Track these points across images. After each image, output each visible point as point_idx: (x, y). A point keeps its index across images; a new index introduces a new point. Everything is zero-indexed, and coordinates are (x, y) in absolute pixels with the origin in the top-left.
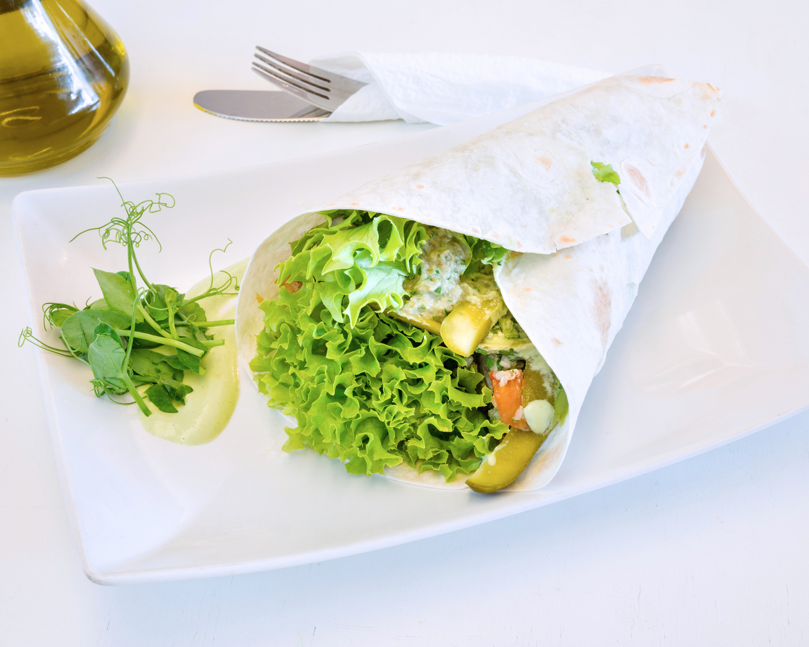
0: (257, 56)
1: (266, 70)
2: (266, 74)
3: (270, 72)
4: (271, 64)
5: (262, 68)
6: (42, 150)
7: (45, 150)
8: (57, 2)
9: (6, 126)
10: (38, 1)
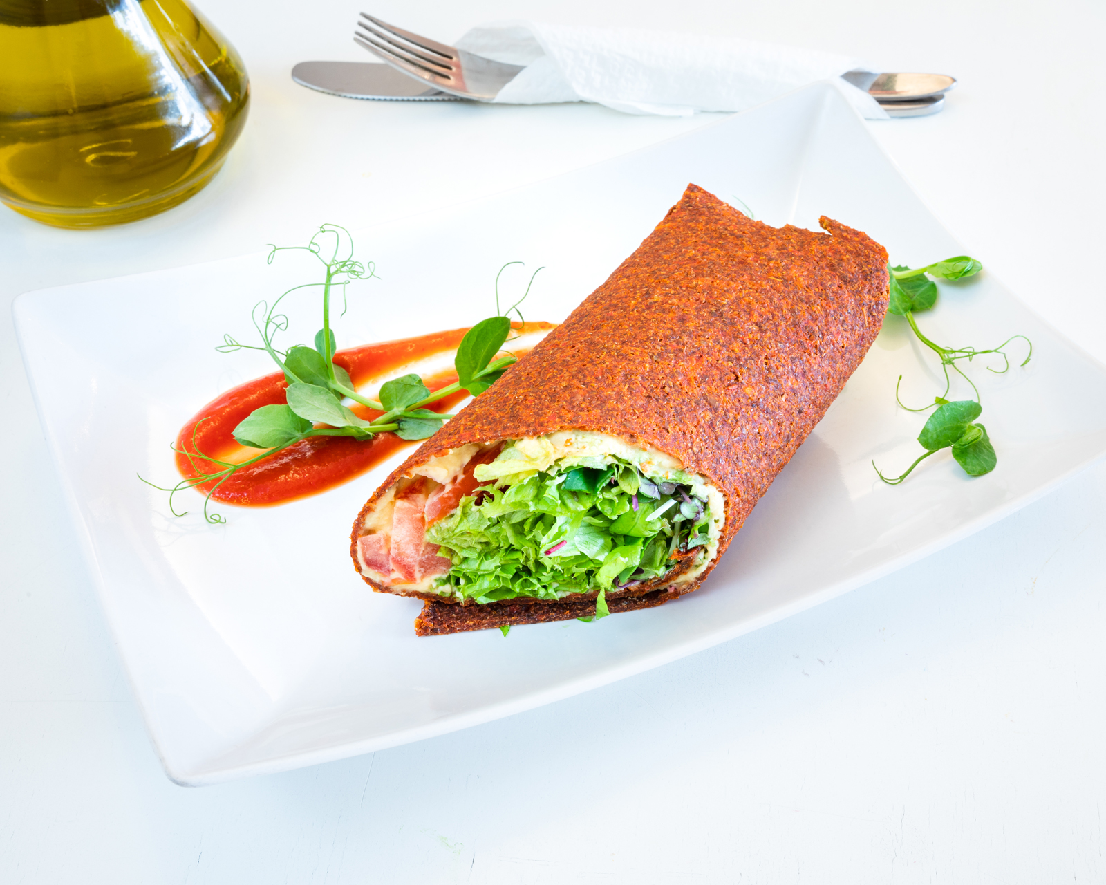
0: (360, 24)
1: (372, 42)
2: (373, 46)
3: (377, 44)
4: (379, 35)
5: (367, 39)
6: (133, 194)
7: (136, 195)
8: (158, 4)
9: (92, 165)
10: (137, 3)
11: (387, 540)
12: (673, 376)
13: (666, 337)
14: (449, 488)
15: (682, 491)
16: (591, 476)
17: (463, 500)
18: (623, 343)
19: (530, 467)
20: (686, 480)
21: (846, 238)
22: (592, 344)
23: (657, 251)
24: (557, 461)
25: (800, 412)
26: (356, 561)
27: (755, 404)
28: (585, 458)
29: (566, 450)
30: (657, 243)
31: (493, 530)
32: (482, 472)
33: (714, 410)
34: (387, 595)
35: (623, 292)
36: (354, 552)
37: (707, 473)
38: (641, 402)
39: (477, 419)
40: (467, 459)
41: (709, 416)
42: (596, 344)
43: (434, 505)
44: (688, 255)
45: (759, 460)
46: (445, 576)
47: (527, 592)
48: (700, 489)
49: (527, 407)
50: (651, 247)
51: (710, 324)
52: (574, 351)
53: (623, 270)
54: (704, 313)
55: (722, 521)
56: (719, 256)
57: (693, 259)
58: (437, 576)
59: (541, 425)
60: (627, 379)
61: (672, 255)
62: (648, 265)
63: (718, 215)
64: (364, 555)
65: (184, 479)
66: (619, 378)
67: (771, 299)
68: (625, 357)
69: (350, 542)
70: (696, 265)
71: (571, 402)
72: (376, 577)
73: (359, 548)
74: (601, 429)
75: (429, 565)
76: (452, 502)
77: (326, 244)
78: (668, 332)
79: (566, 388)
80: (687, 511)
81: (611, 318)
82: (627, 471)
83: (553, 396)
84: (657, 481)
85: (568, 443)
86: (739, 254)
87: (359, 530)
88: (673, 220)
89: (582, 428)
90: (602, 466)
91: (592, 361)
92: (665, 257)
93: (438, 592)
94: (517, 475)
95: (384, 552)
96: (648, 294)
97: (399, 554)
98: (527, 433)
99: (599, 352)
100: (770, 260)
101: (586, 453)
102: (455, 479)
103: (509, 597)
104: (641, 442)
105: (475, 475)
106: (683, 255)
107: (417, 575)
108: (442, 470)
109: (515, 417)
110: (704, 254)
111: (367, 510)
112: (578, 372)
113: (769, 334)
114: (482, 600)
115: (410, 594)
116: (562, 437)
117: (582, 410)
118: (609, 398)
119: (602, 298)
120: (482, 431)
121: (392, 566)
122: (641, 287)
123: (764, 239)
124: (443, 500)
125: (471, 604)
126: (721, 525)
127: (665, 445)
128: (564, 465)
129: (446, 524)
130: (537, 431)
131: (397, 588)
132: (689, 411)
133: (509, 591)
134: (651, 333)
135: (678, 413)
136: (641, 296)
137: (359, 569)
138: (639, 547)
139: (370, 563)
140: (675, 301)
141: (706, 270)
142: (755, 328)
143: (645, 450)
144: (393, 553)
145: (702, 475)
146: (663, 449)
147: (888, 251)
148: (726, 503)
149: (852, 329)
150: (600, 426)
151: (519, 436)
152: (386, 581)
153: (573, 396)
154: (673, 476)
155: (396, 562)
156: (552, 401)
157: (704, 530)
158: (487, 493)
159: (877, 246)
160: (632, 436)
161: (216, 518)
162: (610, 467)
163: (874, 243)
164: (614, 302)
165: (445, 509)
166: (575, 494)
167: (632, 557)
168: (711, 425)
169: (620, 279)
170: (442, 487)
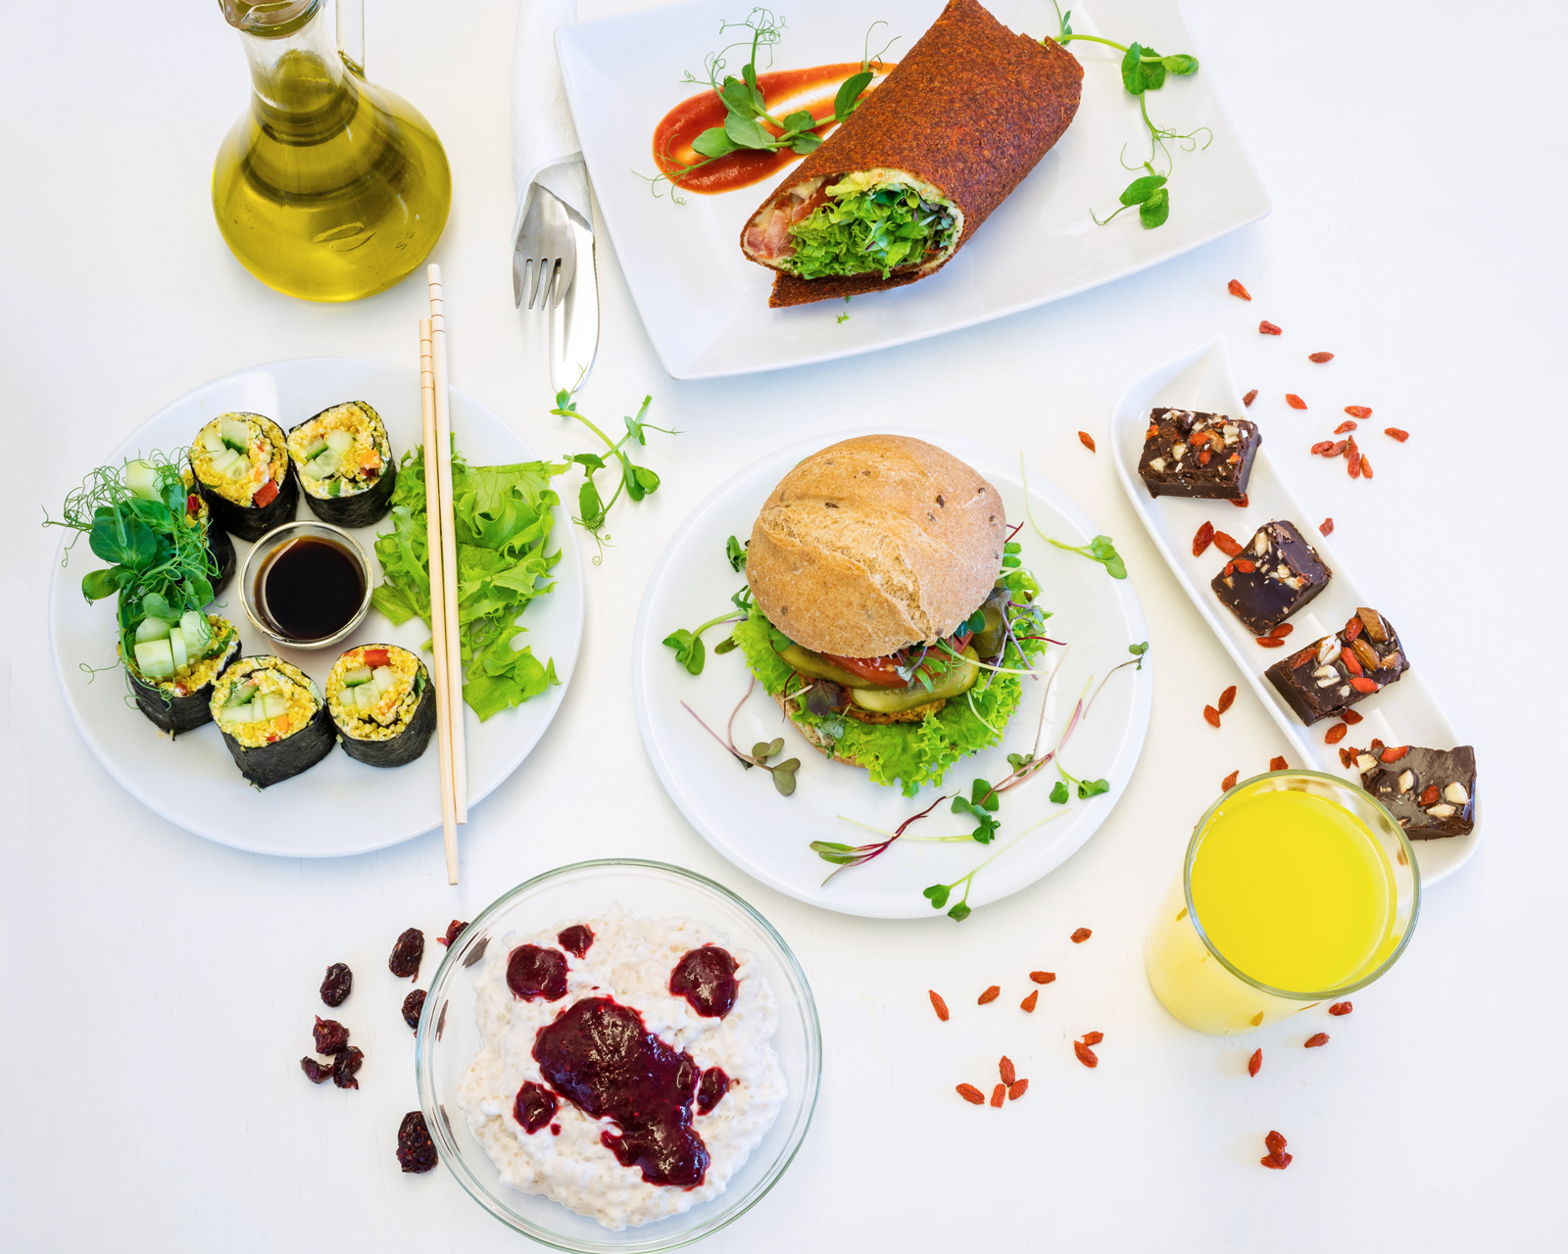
11: (765, 231)
12: (943, 138)
13: (941, 112)
14: (807, 202)
15: (941, 211)
16: (891, 195)
17: (815, 209)
18: (915, 114)
19: (858, 188)
20: (946, 203)
21: (1060, 56)
22: (895, 112)
23: (937, 44)
24: (874, 186)
25: (1014, 171)
26: (742, 241)
27: (988, 162)
28: (890, 184)
29: (879, 179)
30: (937, 37)
31: (829, 230)
32: (830, 191)
33: (965, 162)
34: (754, 263)
35: (915, 76)
36: (742, 235)
37: (958, 200)
38: (923, 153)
39: (827, 160)
40: (819, 184)
41: (961, 166)
42: (898, 113)
43: (798, 211)
44: (958, 51)
45: (987, 198)
46: (789, 259)
47: (832, 273)
48: (953, 210)
49: (857, 153)
50: (933, 40)
51: (968, 106)
52: (884, 117)
53: (914, 56)
54: (965, 98)
55: (961, 232)
56: (977, 55)
57: (960, 55)
58: (785, 257)
59: (865, 164)
60: (916, 138)
61: (947, 49)
62: (931, 55)
63: (979, 18)
64: (749, 238)
65: (661, 173)
66: (911, 136)
67: (1007, 94)
68: (916, 123)
69: (742, 229)
70: (962, 61)
71: (882, 151)
72: (751, 252)
73: (747, 234)
74: (901, 168)
75: (782, 251)
76: (808, 210)
77: (756, 20)
78: (943, 109)
79: (879, 142)
80: (945, 223)
81: (907, 95)
82: (912, 193)
83: (872, 147)
84: (929, 202)
85: (880, 175)
86: (990, 56)
87: (751, 223)
88: (949, 18)
89: (889, 167)
90: (897, 189)
91: (895, 125)
92: (943, 51)
93: (783, 267)
94: (850, 193)
95: (761, 239)
96: (931, 81)
97: (769, 242)
98: (857, 169)
99: (900, 119)
100: (1010, 64)
101: (891, 181)
102: (811, 196)
103: (823, 275)
104: (922, 176)
105: (826, 192)
106: (955, 51)
107: (775, 255)
108: (805, 191)
109: (849, 158)
110: (968, 53)
111: (758, 213)
112: (887, 131)
113: (1003, 118)
114: (807, 277)
115: (767, 265)
116: (876, 171)
117: (889, 155)
118: (905, 149)
119: (901, 80)
120: (830, 167)
121: (762, 247)
122: (927, 73)
123: (1008, 46)
124: (803, 209)
125: (800, 277)
126: (960, 234)
127: (935, 180)
128: (878, 188)
129: (803, 223)
130: (864, 167)
131: (760, 260)
132: (951, 161)
133: (822, 272)
134: (932, 108)
135: (945, 162)
136: (927, 81)
137: (742, 245)
138: (909, 245)
139: (749, 243)
140: (948, 87)
141: (969, 67)
142: (995, 112)
143: (924, 182)
144: (766, 240)
145: (955, 202)
146: (934, 182)
147: (1085, 71)
148: (965, 221)
149: (1053, 121)
150: (899, 165)
151: (852, 171)
152: (756, 255)
153: (884, 146)
154: (938, 200)
155: (766, 245)
156: (871, 150)
157: (950, 236)
158: (830, 208)
159: (1079, 65)
160: (917, 173)
161: (680, 200)
162: (903, 191)
163: (1077, 63)
164: (909, 83)
165: (804, 214)
166: (880, 206)
167: (904, 249)
168: (963, 171)
169: (912, 65)
170: (803, 201)
